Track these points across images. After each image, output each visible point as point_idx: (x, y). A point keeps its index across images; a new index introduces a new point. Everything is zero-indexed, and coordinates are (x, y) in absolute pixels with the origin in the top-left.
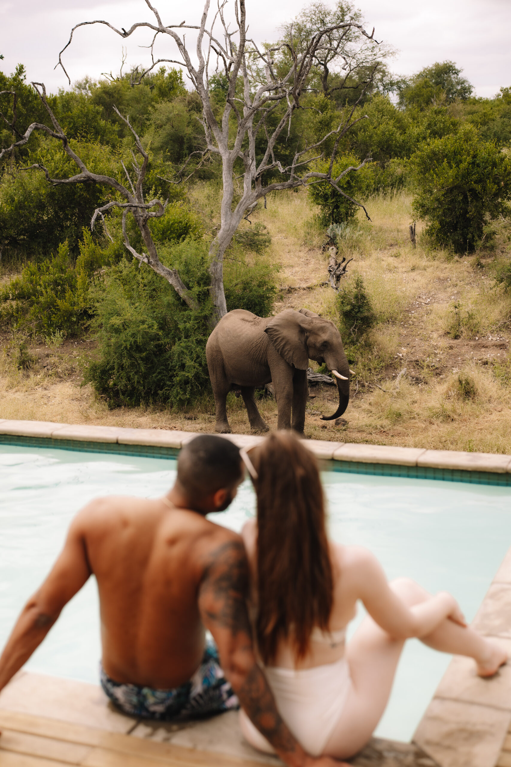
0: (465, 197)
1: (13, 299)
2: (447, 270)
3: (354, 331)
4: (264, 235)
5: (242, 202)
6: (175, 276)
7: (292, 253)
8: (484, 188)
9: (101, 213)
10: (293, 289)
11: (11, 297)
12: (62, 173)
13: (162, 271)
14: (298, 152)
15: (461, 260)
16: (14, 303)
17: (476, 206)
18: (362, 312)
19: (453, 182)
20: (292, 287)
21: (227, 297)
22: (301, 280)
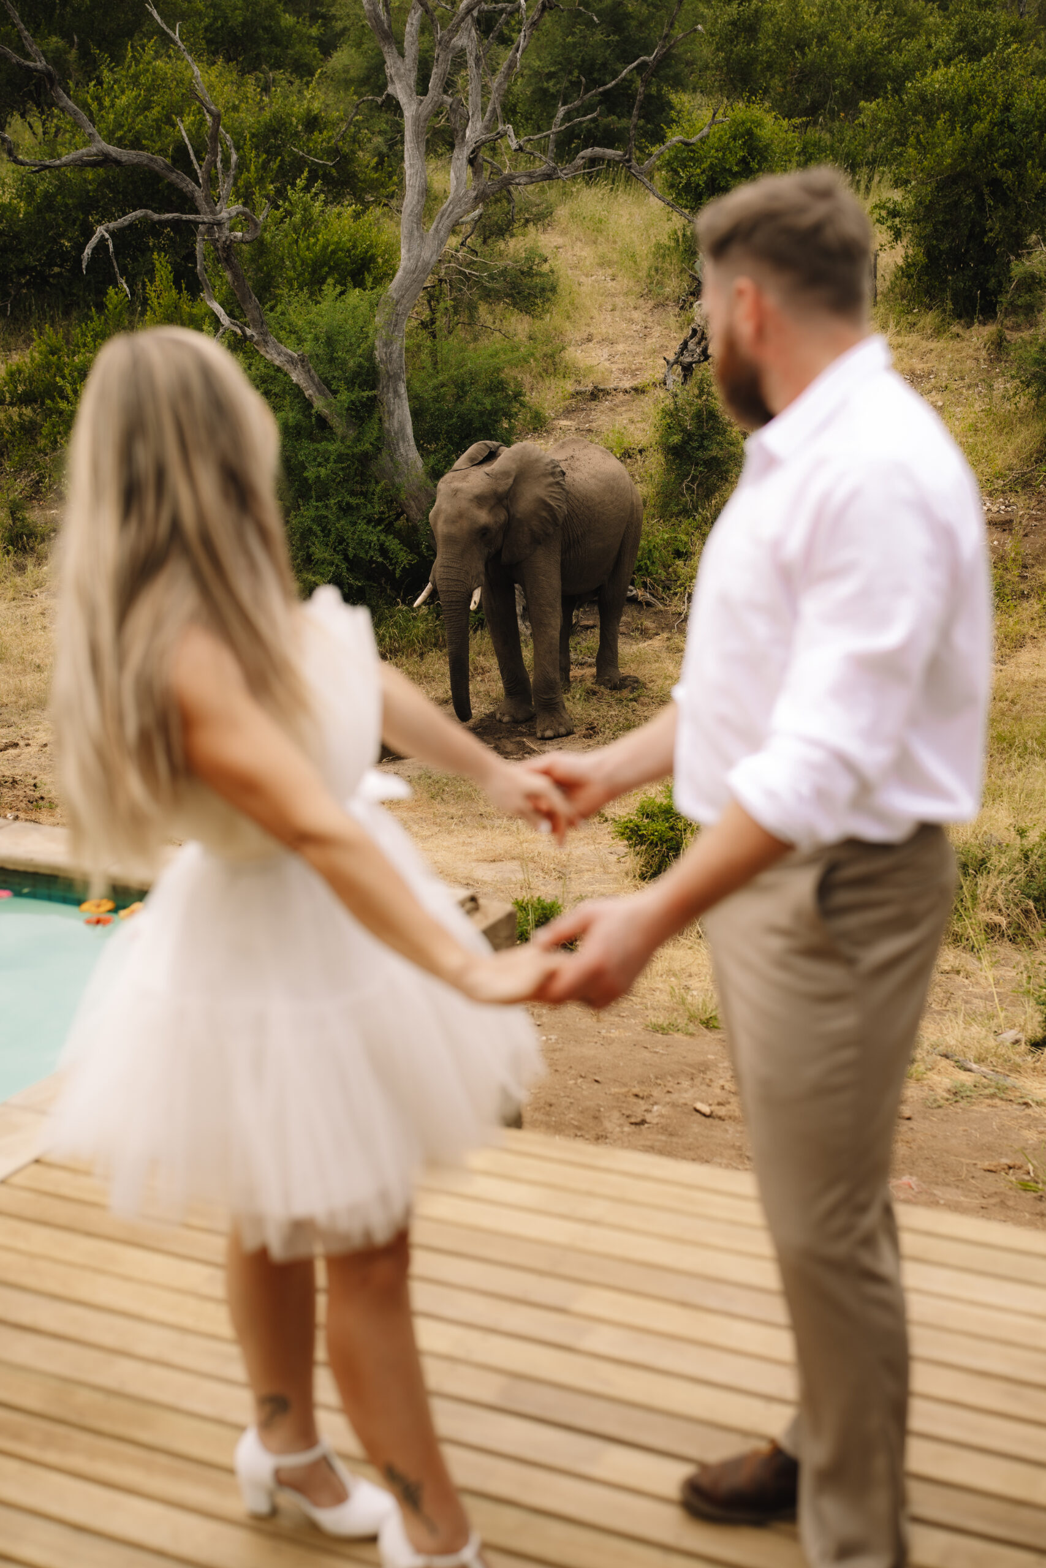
0: (980, 197)
1: (12, 404)
2: (934, 353)
3: (688, 488)
4: (541, 275)
5: (446, 210)
6: (303, 367)
7: (617, 313)
8: (1020, 177)
9: (107, 236)
10: (602, 390)
11: (8, 399)
12: (130, 136)
13: (275, 356)
14: (563, 105)
15: (966, 334)
16: (14, 411)
17: (1004, 218)
18: (706, 449)
19: (952, 166)
20: (601, 387)
21: (416, 414)
22: (624, 372)
